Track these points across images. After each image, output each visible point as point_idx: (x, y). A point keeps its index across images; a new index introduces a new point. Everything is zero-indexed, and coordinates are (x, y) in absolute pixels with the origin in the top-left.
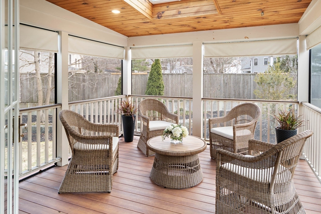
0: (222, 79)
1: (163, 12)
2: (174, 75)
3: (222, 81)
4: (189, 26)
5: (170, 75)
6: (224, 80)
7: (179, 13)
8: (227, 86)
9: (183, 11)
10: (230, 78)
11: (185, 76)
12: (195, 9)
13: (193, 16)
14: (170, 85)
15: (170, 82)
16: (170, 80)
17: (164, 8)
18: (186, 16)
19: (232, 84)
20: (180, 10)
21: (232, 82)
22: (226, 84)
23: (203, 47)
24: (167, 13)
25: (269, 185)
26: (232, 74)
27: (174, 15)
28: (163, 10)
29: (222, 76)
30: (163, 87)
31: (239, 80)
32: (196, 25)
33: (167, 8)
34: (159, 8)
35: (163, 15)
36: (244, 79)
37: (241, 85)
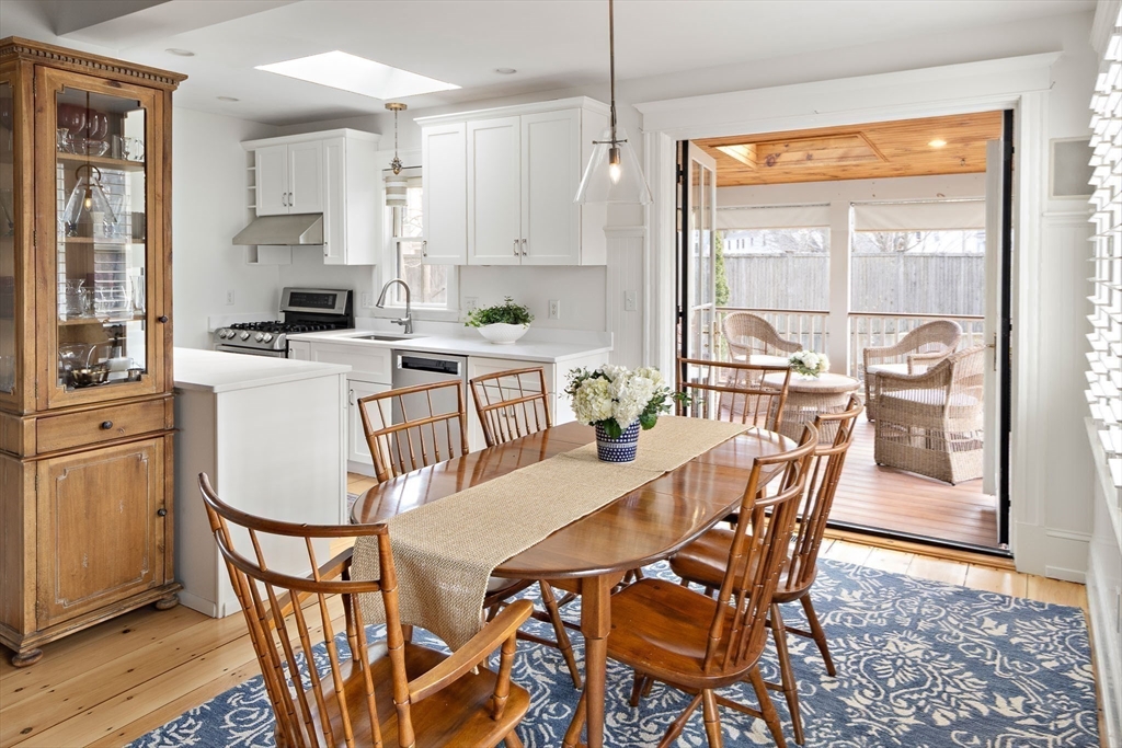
0: (902, 269)
1: (778, 155)
2: (756, 260)
3: (901, 277)
4: (824, 175)
5: (744, 260)
6: (906, 274)
7: (809, 158)
8: (918, 290)
9: (816, 154)
10: (926, 267)
11: (787, 262)
12: (840, 152)
13: (835, 164)
14: (744, 287)
15: (744, 279)
16: (744, 272)
17: (780, 148)
18: (821, 164)
19: (932, 286)
20: (811, 152)
21: (932, 279)
22: (913, 285)
23: (852, 210)
24: (786, 157)
25: (943, 407)
26: (932, 256)
27: (798, 162)
28: (778, 152)
29: (902, 261)
30: (727, 293)
31: (955, 273)
32: (840, 174)
33: (785, 148)
34: (771, 147)
35: (778, 160)
36: (970, 273)
37: (961, 288)
